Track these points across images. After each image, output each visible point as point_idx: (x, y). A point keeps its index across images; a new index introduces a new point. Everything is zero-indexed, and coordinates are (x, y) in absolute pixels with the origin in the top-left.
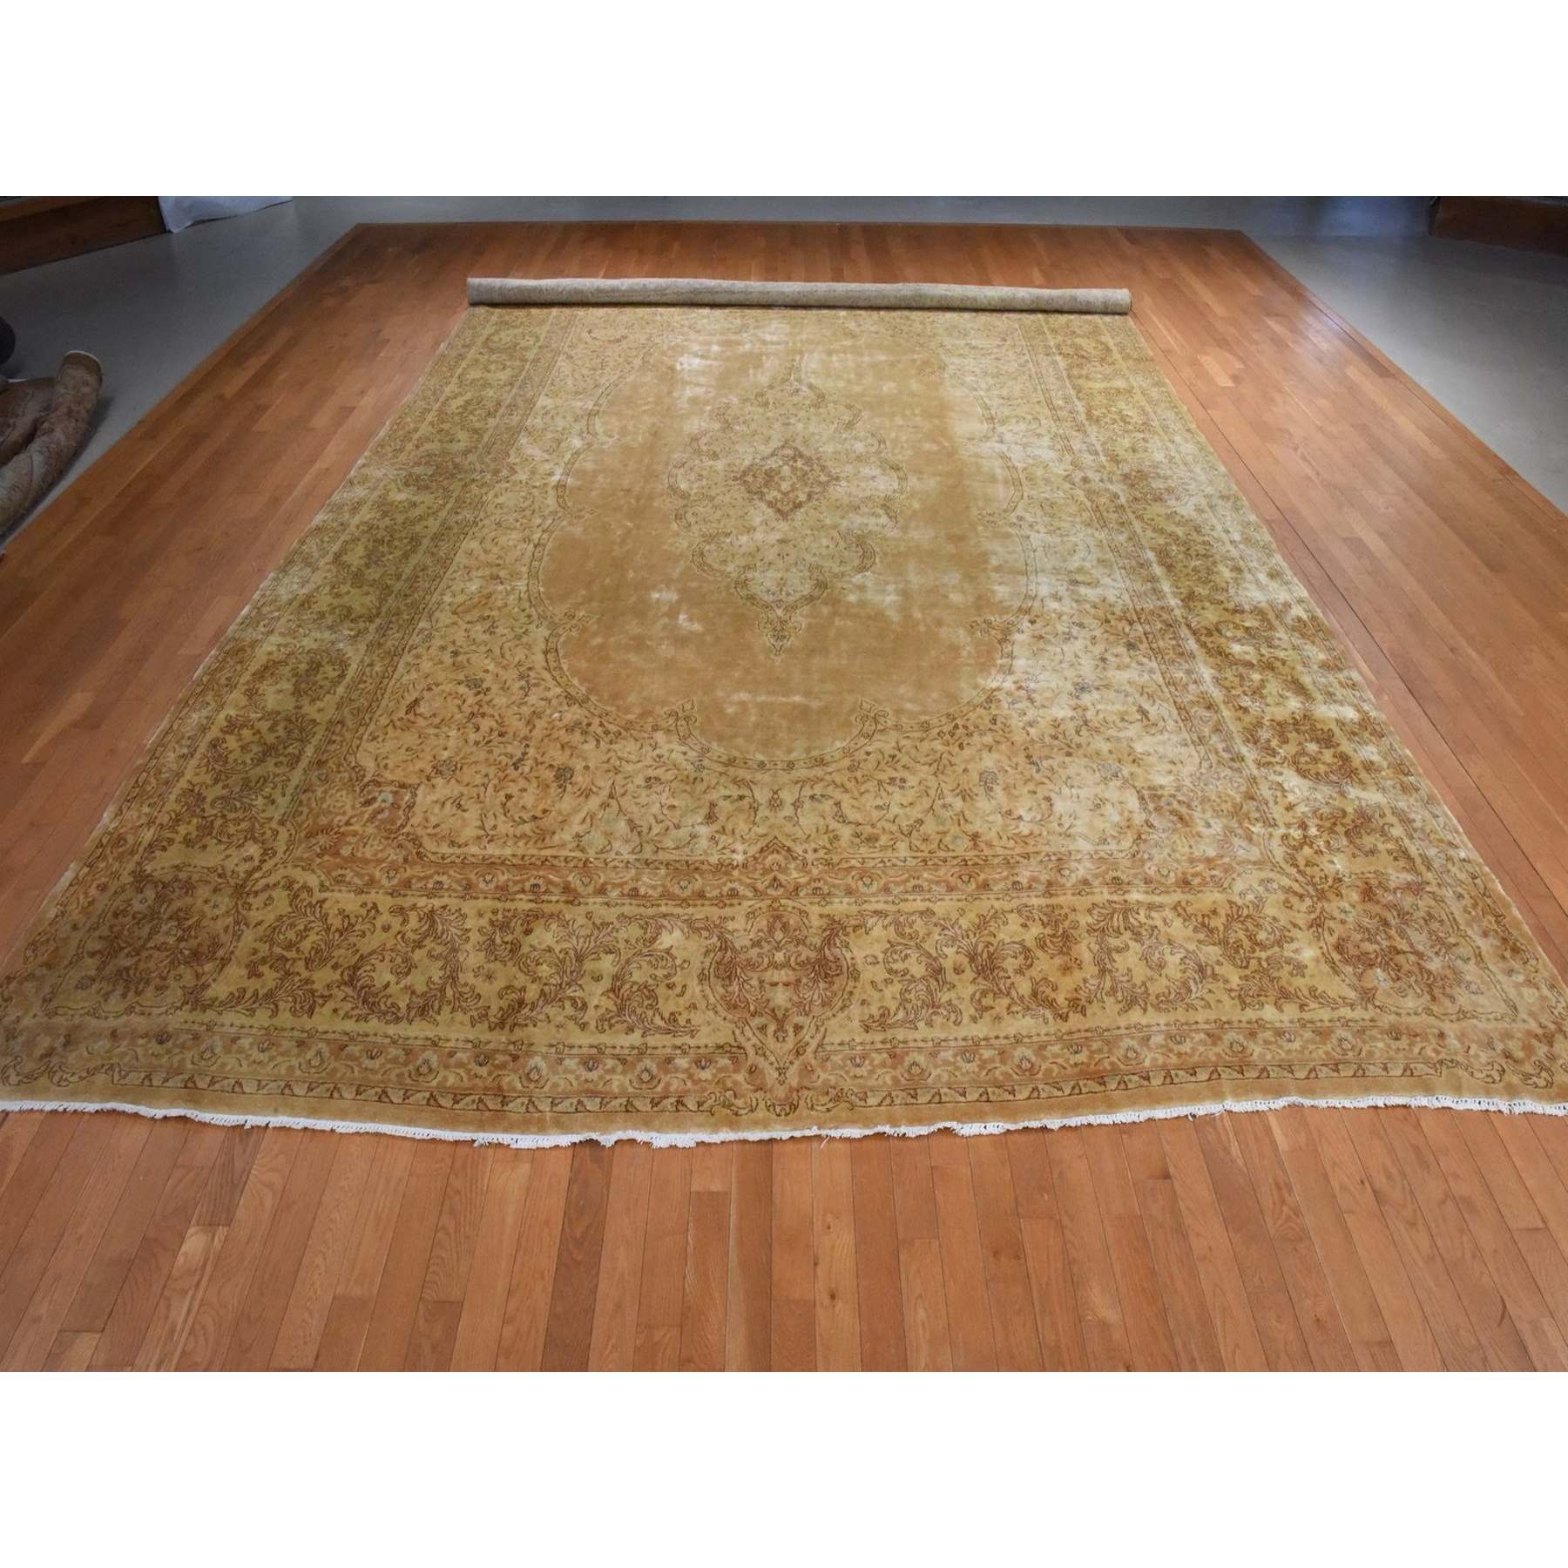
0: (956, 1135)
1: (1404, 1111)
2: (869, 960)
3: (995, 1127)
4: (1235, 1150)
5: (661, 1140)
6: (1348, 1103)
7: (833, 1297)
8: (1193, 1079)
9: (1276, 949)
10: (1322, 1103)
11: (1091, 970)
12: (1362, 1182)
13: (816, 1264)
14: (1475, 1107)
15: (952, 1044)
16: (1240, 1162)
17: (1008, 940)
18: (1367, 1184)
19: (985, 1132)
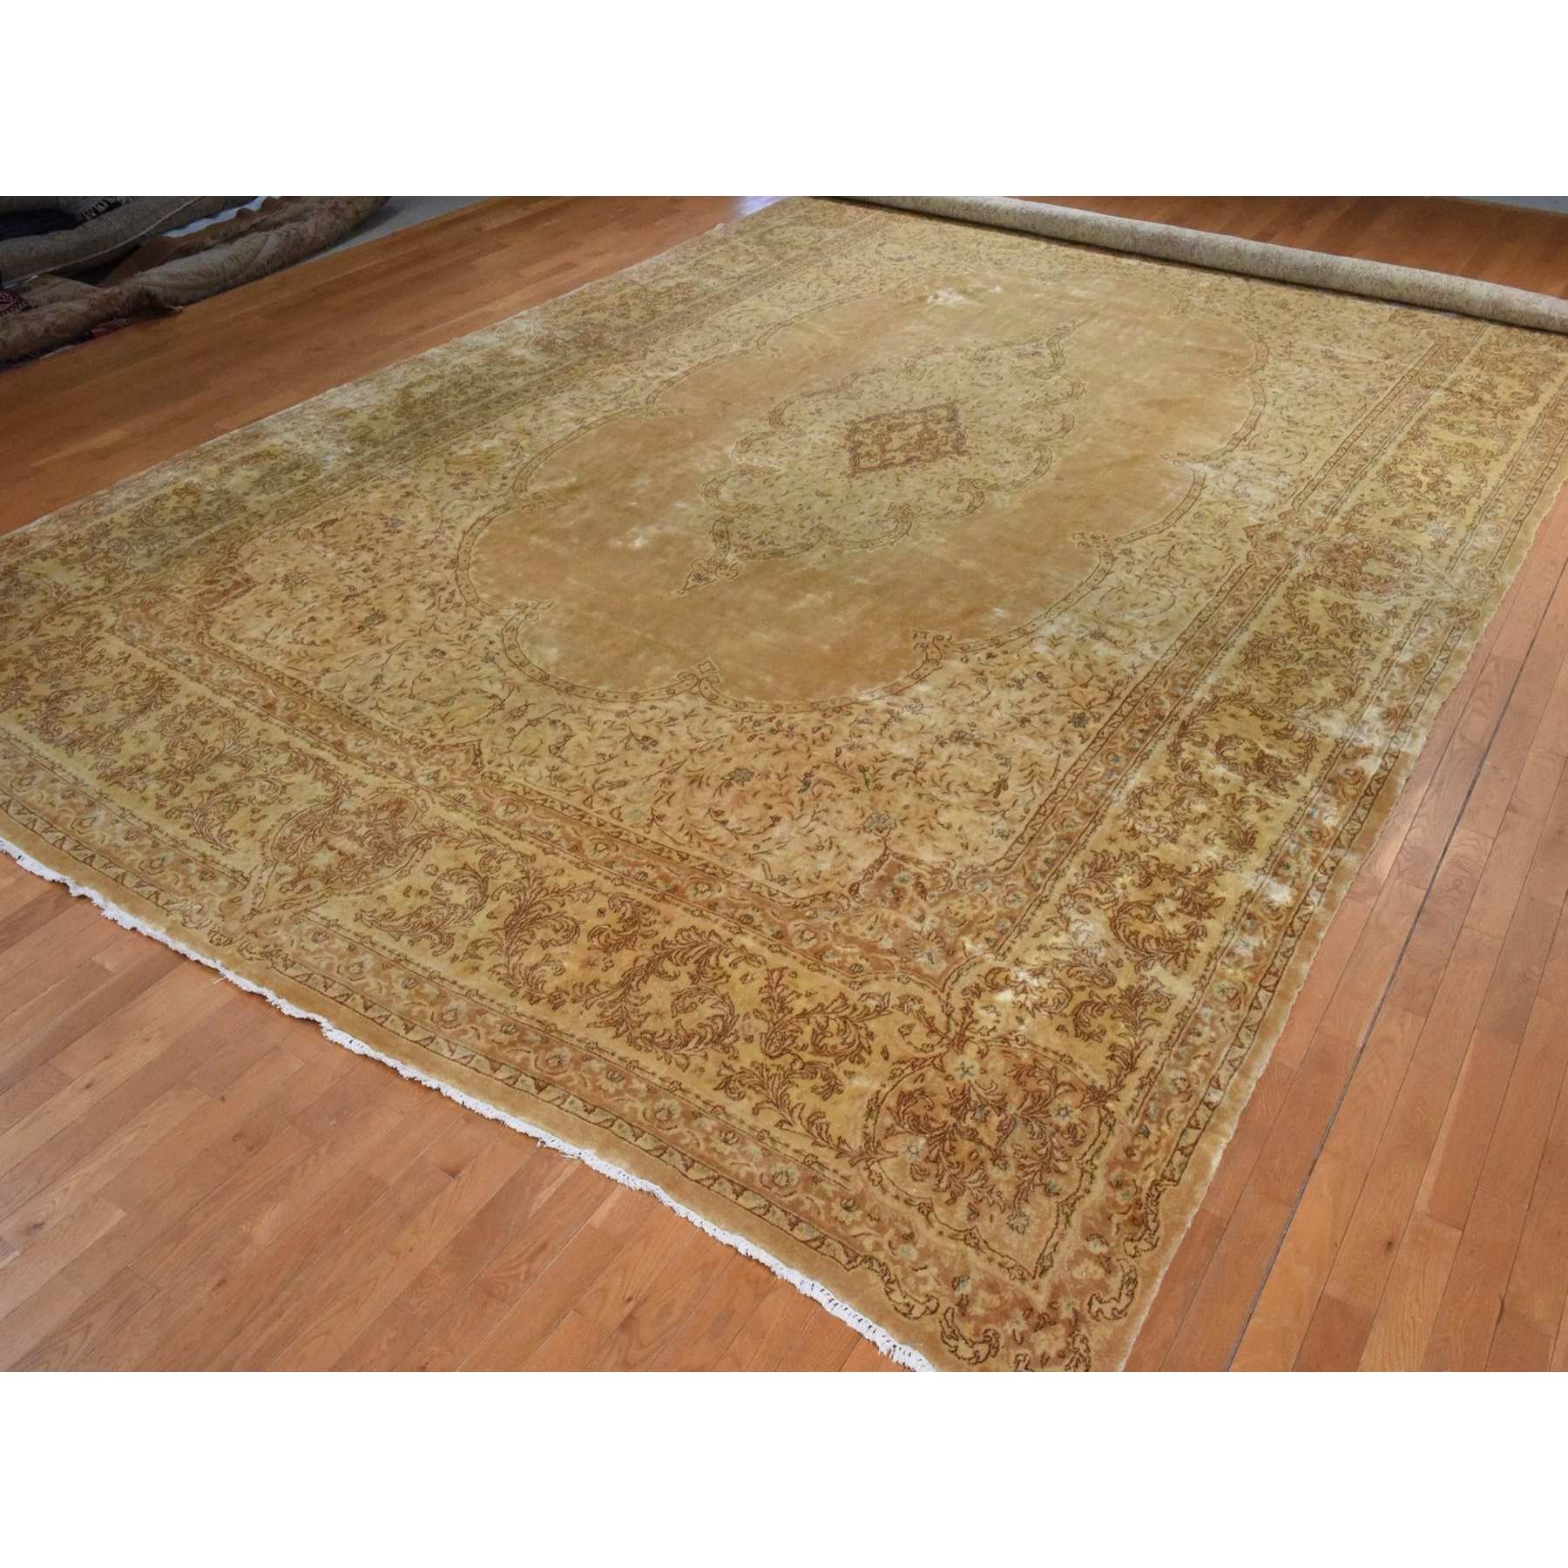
0: (321, 1033)
1: (765, 1274)
2: (429, 869)
3: (358, 1047)
4: (545, 1195)
5: (112, 911)
6: (710, 1228)
7: (88, 1086)
8: (584, 1115)
9: (831, 1060)
10: (682, 1210)
11: (615, 976)
12: (630, 1299)
13: (107, 1058)
14: (852, 1322)
15: (411, 967)
16: (535, 1207)
17: (570, 914)
18: (632, 1304)
19: (347, 1045)
